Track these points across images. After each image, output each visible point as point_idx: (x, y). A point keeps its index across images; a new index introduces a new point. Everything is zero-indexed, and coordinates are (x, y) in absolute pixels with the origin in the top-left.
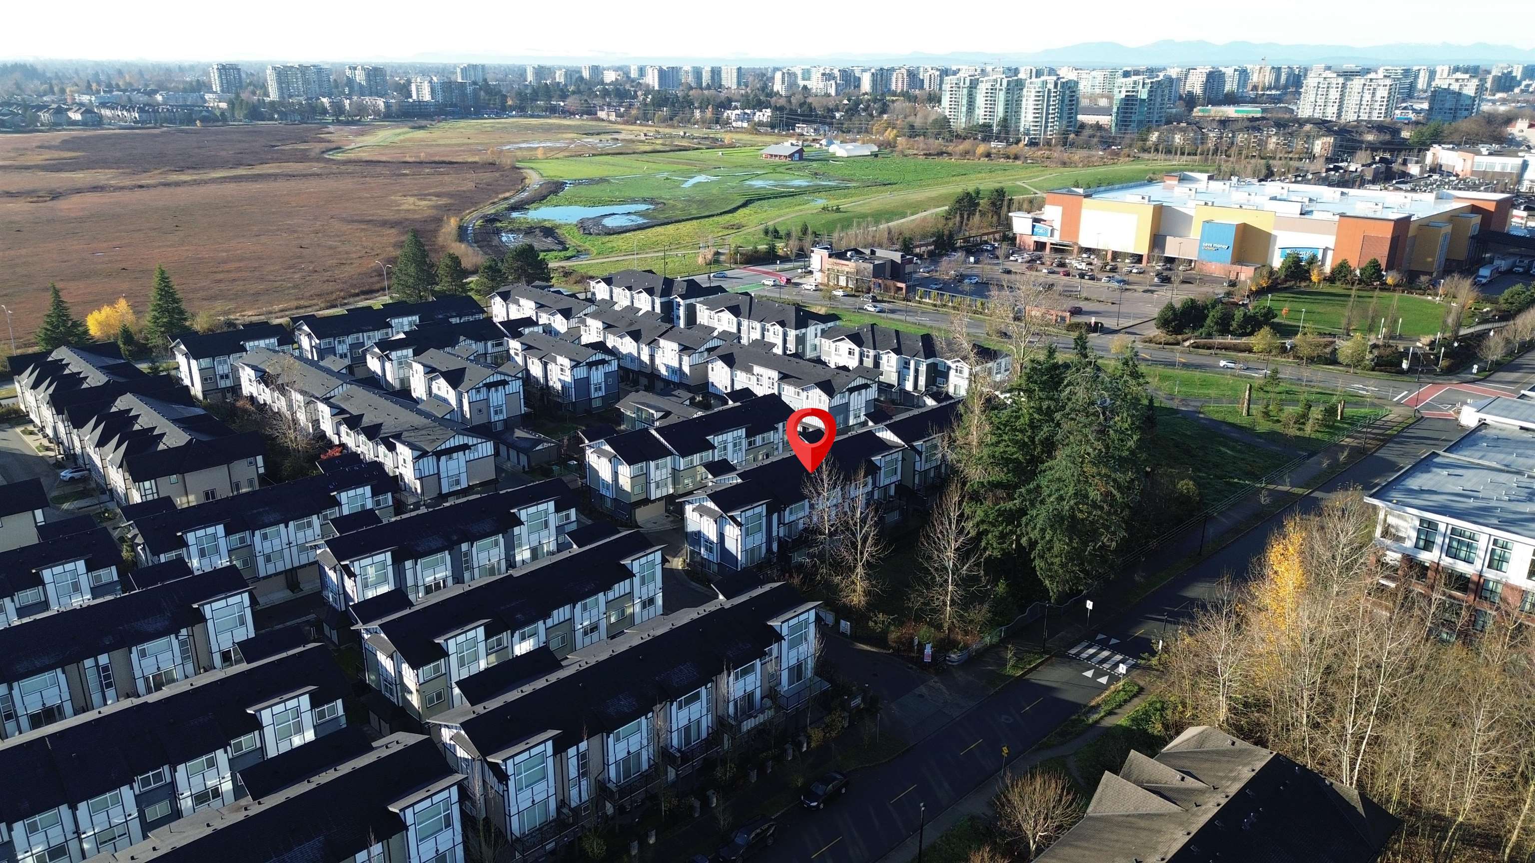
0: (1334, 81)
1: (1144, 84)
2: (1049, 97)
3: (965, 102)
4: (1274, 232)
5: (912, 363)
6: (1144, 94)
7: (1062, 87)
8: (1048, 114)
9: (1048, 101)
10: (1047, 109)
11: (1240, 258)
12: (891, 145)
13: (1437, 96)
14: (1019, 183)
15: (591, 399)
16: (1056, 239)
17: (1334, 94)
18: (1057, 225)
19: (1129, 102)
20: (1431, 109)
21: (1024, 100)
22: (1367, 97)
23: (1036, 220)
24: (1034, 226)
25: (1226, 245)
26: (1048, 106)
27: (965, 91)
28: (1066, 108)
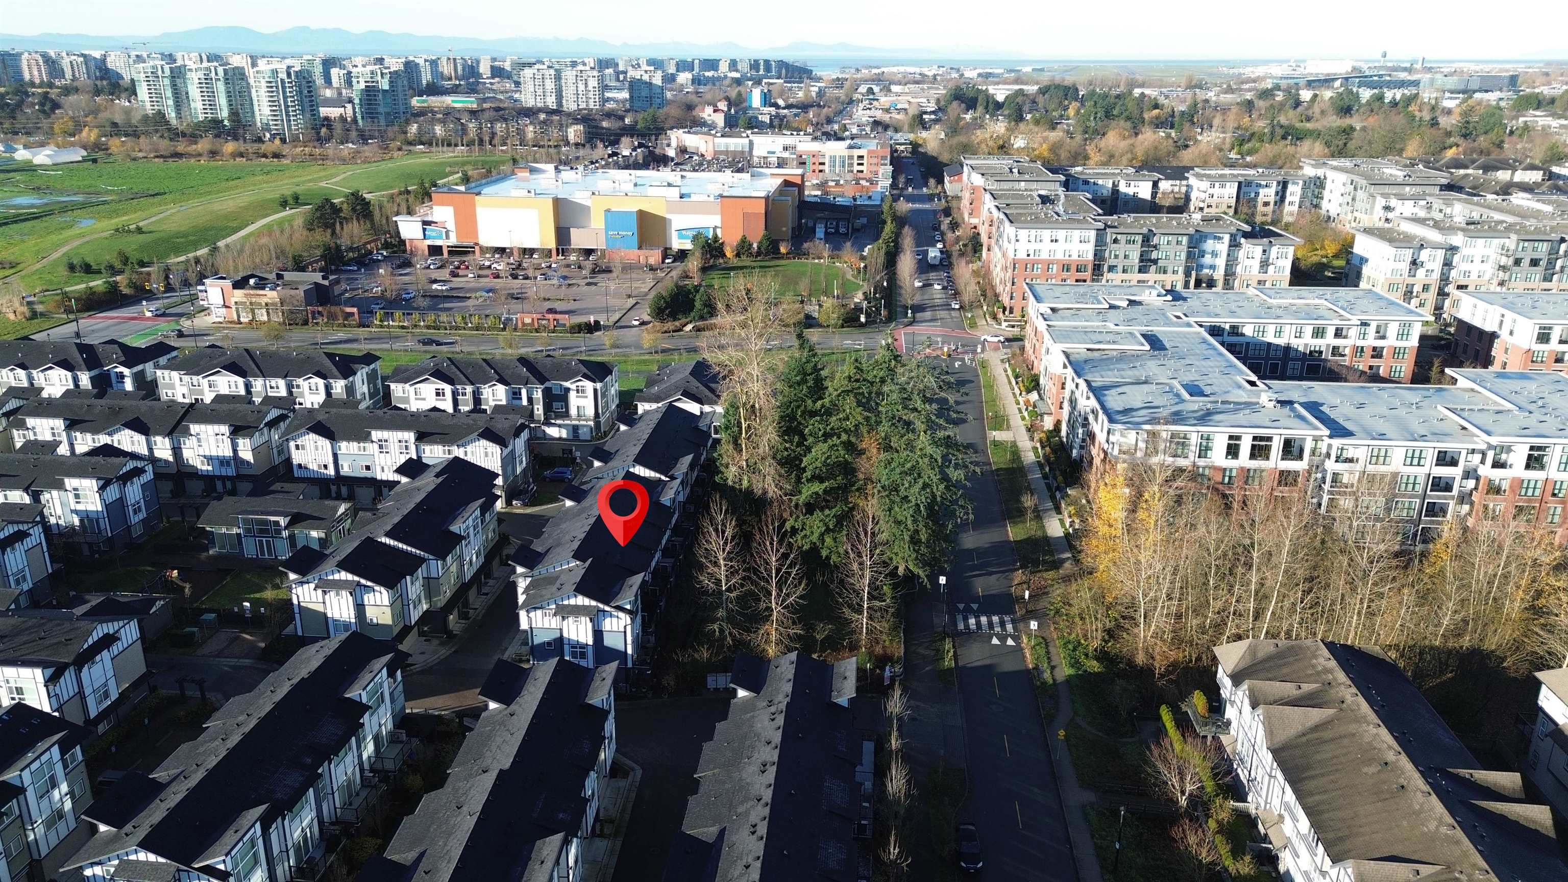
0: (547, 73)
1: (382, 74)
2: (284, 88)
3: (169, 93)
4: (668, 216)
5: (524, 392)
6: (385, 85)
7: (297, 76)
8: (287, 107)
9: (284, 92)
10: (285, 102)
11: (644, 242)
12: (97, 147)
13: (635, 86)
14: (323, 184)
15: (129, 527)
16: (453, 240)
17: (550, 85)
18: (451, 226)
19: (370, 92)
20: (631, 97)
21: (253, 91)
22: (581, 87)
23: (425, 223)
24: (424, 230)
25: (631, 232)
26: (285, 98)
27: (167, 82)
28: (306, 100)
